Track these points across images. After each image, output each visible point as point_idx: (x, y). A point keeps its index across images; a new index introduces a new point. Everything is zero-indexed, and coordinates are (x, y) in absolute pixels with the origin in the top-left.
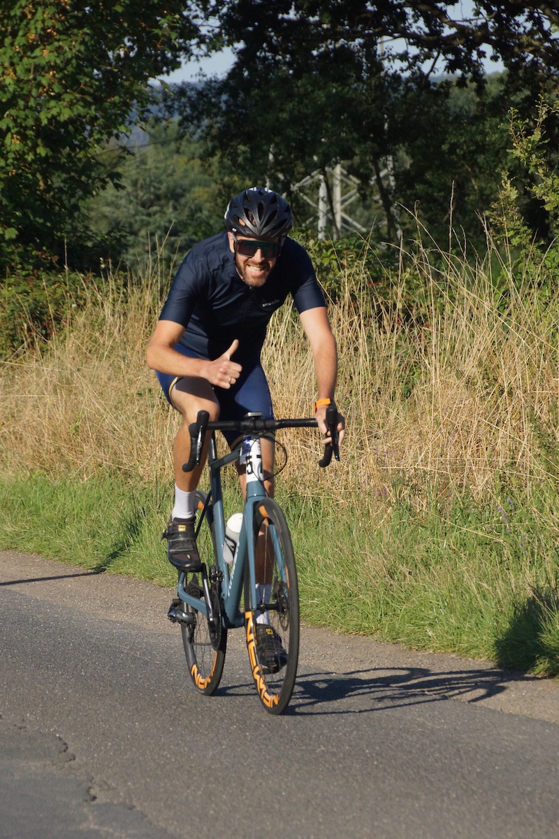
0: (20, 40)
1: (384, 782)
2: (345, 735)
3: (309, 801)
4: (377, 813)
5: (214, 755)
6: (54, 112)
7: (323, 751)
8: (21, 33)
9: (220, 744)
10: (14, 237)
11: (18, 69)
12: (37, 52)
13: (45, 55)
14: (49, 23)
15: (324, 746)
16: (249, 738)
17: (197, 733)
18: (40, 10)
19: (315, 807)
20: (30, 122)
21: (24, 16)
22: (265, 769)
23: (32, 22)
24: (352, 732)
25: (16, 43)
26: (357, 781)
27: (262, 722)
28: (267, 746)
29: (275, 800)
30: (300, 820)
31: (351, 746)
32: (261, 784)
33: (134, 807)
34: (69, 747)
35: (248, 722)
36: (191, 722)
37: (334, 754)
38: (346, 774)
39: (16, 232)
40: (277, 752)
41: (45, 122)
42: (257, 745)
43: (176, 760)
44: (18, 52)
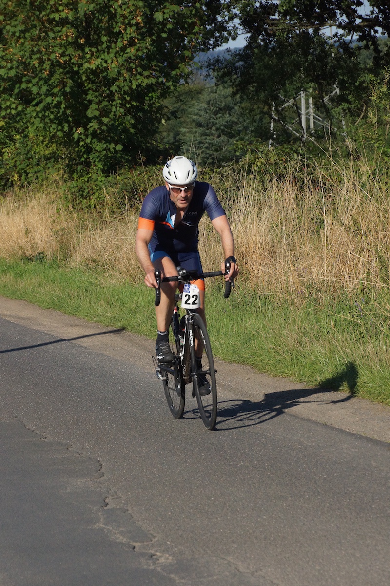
0: (120, 45)
1: (270, 488)
2: (257, 453)
3: (225, 504)
4: (261, 511)
5: (180, 470)
6: (140, 81)
7: (242, 465)
8: (119, 40)
9: (186, 462)
10: (121, 149)
11: (119, 59)
12: (128, 50)
13: (132, 51)
14: (133, 35)
15: (243, 462)
16: (203, 458)
17: (175, 454)
18: (128, 28)
19: (228, 508)
20: (126, 88)
21: (120, 31)
22: (206, 480)
23: (125, 34)
24: (261, 450)
25: (117, 46)
26: (255, 487)
27: (213, 444)
28: (211, 463)
29: (206, 504)
30: (217, 518)
31: (258, 461)
32: (201, 492)
33: (128, 510)
34: (103, 467)
35: (206, 445)
36: (174, 447)
37: (247, 467)
38: (250, 482)
39: (122, 147)
40: (216, 467)
41: (134, 87)
42: (206, 462)
43: (159, 475)
44: (118, 52)
